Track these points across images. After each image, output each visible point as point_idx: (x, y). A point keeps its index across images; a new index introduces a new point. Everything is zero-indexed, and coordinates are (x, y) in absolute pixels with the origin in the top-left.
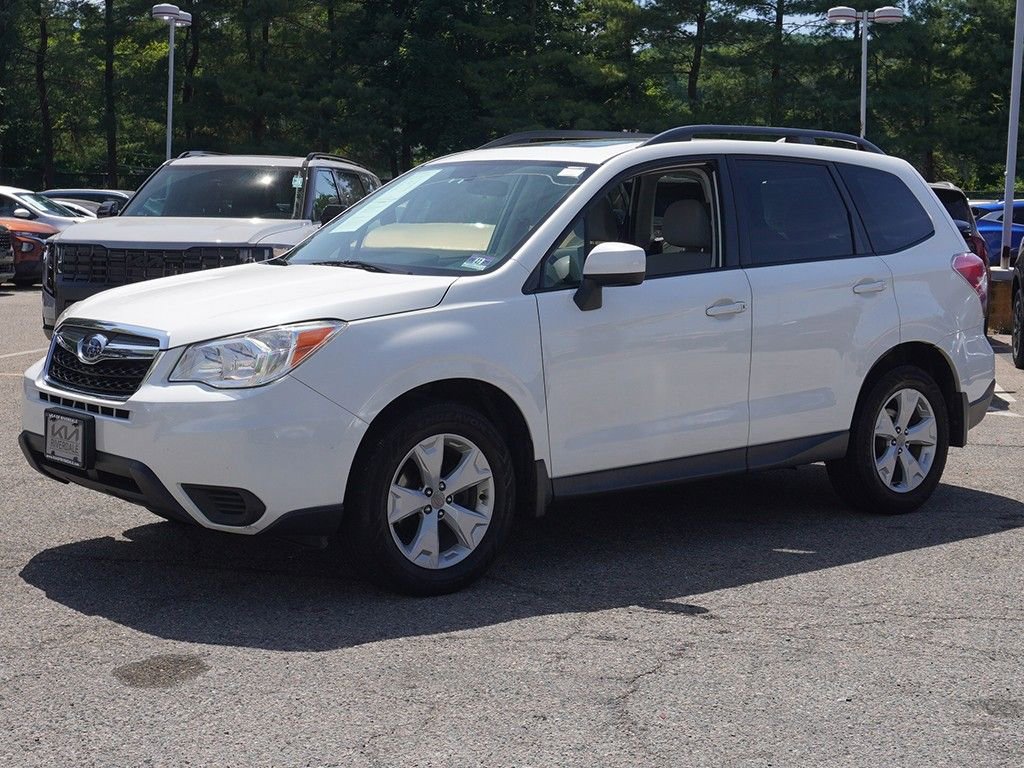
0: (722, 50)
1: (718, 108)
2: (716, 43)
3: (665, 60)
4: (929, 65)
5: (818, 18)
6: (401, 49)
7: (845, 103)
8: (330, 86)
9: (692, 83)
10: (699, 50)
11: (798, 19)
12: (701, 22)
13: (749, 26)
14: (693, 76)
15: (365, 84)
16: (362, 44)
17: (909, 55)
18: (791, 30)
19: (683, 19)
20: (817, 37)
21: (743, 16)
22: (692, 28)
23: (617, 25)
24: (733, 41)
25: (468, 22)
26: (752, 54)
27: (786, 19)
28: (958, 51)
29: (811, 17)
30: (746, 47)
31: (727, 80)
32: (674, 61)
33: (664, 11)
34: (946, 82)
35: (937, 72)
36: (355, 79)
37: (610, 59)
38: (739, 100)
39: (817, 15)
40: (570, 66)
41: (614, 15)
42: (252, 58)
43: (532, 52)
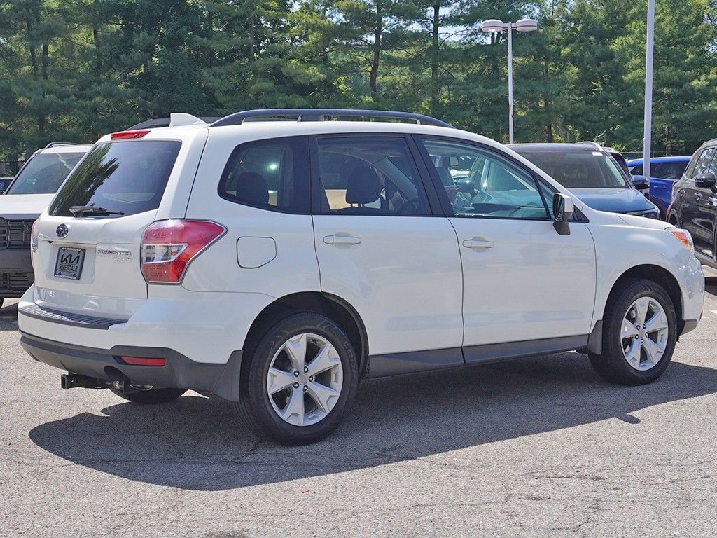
0: (395, 54)
1: (394, 97)
2: (391, 49)
3: (353, 63)
4: (547, 60)
5: (465, 29)
6: (154, 58)
7: (490, 91)
8: (99, 89)
9: (373, 79)
10: (377, 54)
11: (450, 29)
12: (378, 33)
13: (416, 36)
14: (374, 73)
15: (126, 87)
16: (122, 56)
17: (531, 53)
18: (444, 38)
19: (364, 32)
20: (464, 43)
21: (409, 28)
22: (371, 38)
23: (317, 37)
24: (403, 47)
25: (203, 37)
26: (418, 57)
27: (441, 30)
28: (568, 50)
29: (461, 28)
30: (412, 51)
31: (400, 76)
32: (358, 63)
33: (351, 25)
34: (560, 73)
35: (553, 66)
36: (118, 83)
37: (311, 62)
38: (409, 91)
39: (465, 26)
40: (282, 69)
41: (314, 30)
42: (36, 69)
43: (251, 59)
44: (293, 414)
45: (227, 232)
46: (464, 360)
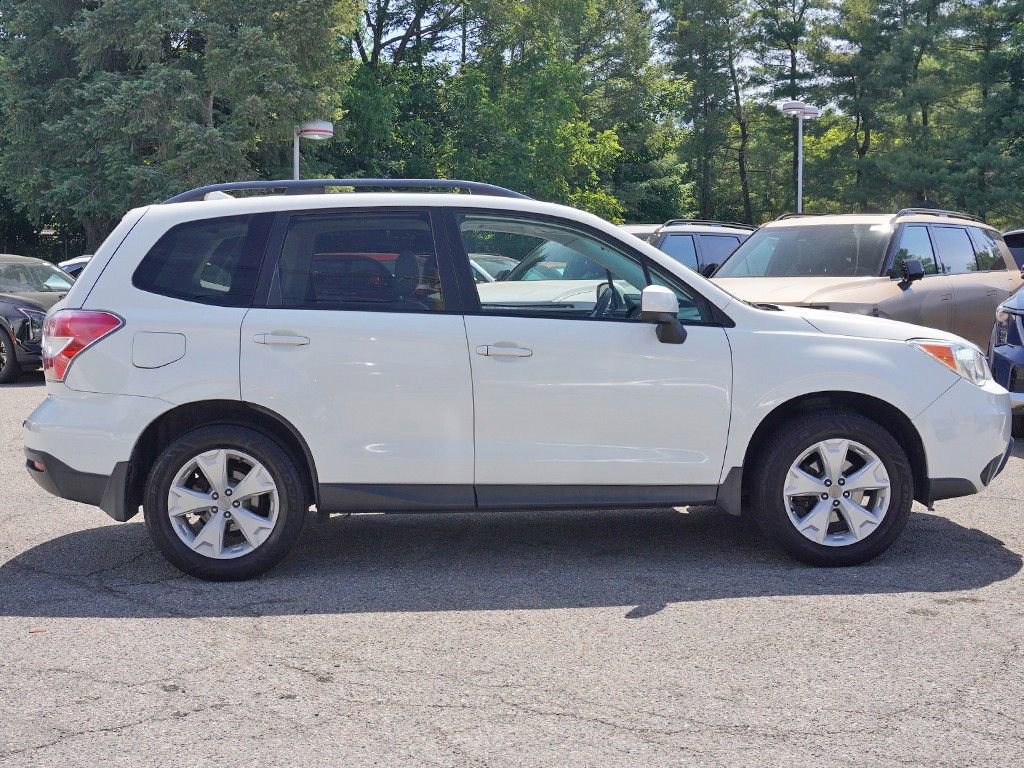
44: (204, 543)
45: (123, 325)
46: (476, 502)
